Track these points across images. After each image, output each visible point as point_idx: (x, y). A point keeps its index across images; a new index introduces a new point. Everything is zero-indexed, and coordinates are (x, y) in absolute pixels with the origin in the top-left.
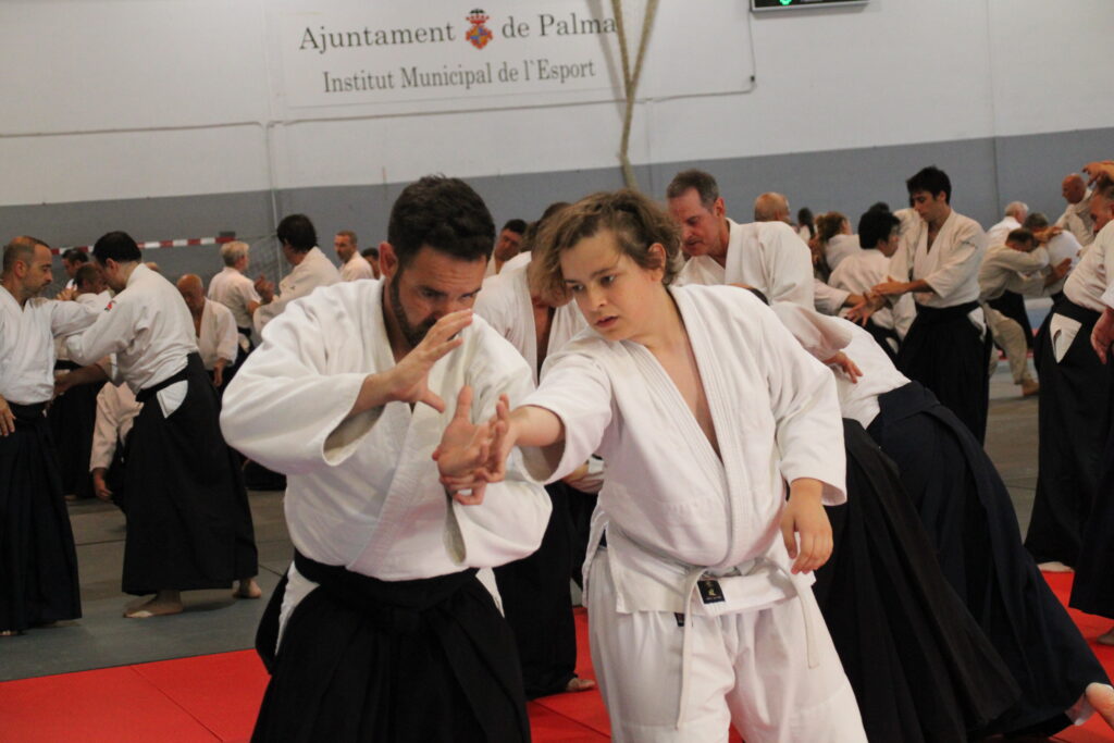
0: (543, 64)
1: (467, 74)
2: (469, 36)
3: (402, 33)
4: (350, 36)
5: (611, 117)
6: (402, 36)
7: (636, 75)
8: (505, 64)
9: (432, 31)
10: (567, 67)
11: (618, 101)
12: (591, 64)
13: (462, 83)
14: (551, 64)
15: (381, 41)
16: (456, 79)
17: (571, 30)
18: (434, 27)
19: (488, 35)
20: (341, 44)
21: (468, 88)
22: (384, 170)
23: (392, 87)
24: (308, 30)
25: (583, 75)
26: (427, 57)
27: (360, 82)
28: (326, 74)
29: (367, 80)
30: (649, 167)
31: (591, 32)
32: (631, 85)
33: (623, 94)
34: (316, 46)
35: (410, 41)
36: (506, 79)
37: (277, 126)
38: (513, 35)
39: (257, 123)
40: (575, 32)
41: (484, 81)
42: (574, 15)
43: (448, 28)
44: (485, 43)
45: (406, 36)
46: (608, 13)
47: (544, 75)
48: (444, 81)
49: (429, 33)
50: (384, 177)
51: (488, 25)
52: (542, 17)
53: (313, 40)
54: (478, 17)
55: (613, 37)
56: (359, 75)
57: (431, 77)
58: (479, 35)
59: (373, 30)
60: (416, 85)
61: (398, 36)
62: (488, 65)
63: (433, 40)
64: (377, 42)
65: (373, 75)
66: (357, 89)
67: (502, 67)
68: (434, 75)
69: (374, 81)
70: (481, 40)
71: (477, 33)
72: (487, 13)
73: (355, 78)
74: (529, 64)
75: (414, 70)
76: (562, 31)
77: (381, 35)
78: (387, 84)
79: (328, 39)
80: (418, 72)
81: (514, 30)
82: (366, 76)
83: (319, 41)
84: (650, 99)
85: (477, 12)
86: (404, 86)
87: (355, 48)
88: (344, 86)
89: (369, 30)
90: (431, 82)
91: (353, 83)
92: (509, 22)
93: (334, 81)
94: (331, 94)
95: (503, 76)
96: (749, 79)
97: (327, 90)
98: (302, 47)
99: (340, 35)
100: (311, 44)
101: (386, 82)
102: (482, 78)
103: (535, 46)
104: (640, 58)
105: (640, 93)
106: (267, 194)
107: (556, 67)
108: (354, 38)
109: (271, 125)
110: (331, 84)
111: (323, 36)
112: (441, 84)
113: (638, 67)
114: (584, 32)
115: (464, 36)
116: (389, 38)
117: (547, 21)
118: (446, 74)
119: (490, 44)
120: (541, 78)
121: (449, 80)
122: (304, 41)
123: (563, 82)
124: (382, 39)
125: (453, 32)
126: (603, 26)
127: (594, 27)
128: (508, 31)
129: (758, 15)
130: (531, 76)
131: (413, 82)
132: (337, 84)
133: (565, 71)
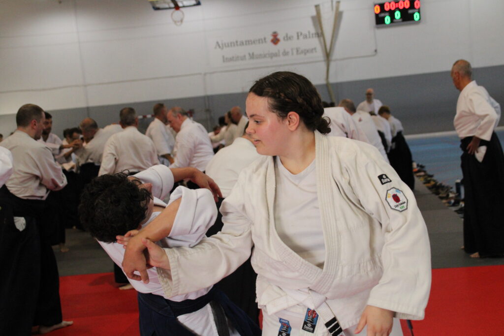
0: (298, 49)
1: (271, 54)
2: (272, 41)
4: (231, 43)
5: (323, 66)
6: (249, 42)
8: (284, 50)
9: (259, 40)
10: (306, 50)
11: (324, 61)
12: (315, 49)
14: (301, 49)
16: (268, 56)
17: (308, 36)
19: (278, 40)
20: (228, 46)
21: (272, 59)
23: (245, 59)
24: (217, 43)
25: (313, 52)
26: (257, 49)
27: (234, 59)
28: (223, 57)
29: (237, 58)
30: (337, 84)
31: (315, 37)
32: (328, 55)
33: (326, 58)
34: (219, 47)
35: (252, 44)
37: (208, 75)
38: (287, 40)
39: (200, 74)
42: (309, 32)
43: (264, 38)
44: (277, 43)
45: (250, 42)
46: (320, 32)
47: (299, 52)
51: (280, 37)
52: (298, 33)
53: (219, 45)
54: (275, 35)
55: (322, 39)
56: (235, 56)
58: (275, 41)
59: (239, 41)
61: (247, 43)
63: (259, 43)
64: (240, 45)
65: (239, 56)
66: (234, 61)
68: (260, 55)
69: (239, 58)
72: (278, 32)
73: (233, 57)
74: (293, 50)
75: (253, 54)
76: (305, 37)
77: (242, 42)
79: (224, 45)
81: (288, 38)
83: (221, 45)
84: (336, 60)
85: (275, 33)
86: (250, 59)
87: (233, 48)
88: (229, 60)
90: (259, 57)
91: (232, 59)
92: (286, 35)
95: (284, 54)
96: (374, 51)
97: (224, 61)
98: (216, 48)
99: (228, 43)
101: (243, 58)
102: (276, 55)
103: (295, 43)
104: (331, 45)
106: (204, 97)
107: (303, 50)
109: (205, 74)
110: (225, 60)
111: (222, 45)
112: (262, 57)
113: (331, 49)
114: (313, 37)
115: (270, 41)
116: (244, 43)
117: (299, 34)
118: (264, 54)
119: (279, 44)
120: (297, 54)
121: (265, 56)
122: (216, 46)
123: (305, 55)
124: (242, 44)
125: (267, 40)
126: (320, 34)
127: (317, 35)
128: (286, 38)
129: (378, 28)
130: (294, 53)
131: (253, 58)
132: (227, 60)
133: (306, 52)
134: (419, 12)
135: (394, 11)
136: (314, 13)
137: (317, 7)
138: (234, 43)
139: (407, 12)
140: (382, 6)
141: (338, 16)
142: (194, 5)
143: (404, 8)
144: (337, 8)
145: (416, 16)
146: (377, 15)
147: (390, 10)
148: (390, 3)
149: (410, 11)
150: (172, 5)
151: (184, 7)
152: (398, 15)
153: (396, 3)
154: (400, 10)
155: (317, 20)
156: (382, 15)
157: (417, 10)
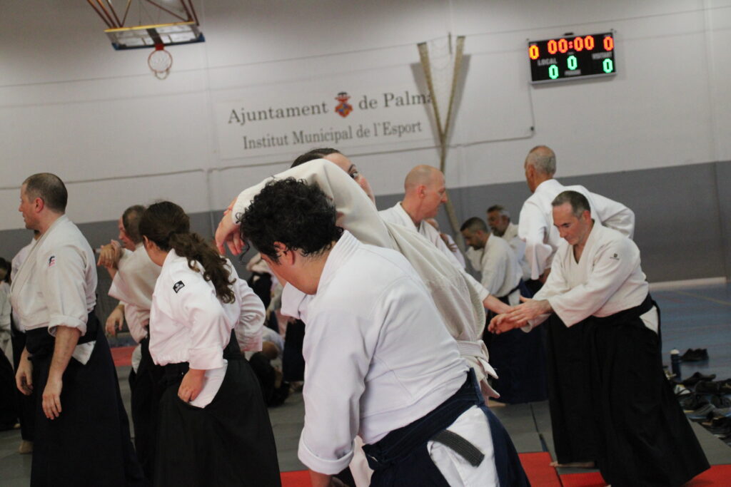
0: (387, 125)
1: (336, 133)
2: (338, 109)
3: (293, 110)
4: (260, 113)
5: (432, 158)
6: (293, 112)
7: (446, 130)
8: (361, 126)
9: (313, 107)
10: (402, 126)
11: (436, 147)
12: (419, 124)
13: (332, 139)
14: (392, 124)
15: (280, 115)
16: (329, 137)
17: (405, 101)
18: (314, 104)
19: (349, 108)
20: (254, 119)
21: (337, 142)
23: (287, 143)
24: (234, 112)
25: (414, 131)
26: (310, 124)
27: (266, 142)
28: (245, 138)
29: (271, 141)
30: (460, 190)
31: (419, 103)
32: (442, 137)
33: (439, 144)
34: (238, 121)
35: (299, 114)
36: (362, 136)
37: (215, 172)
38: (366, 107)
39: (201, 170)
40: (408, 103)
41: (347, 138)
42: (407, 93)
43: (324, 105)
44: (347, 113)
45: (296, 112)
46: (427, 93)
47: (388, 132)
48: (320, 139)
49: (311, 109)
51: (350, 102)
52: (386, 95)
53: (236, 117)
54: (343, 98)
55: (431, 105)
56: (266, 137)
57: (312, 138)
58: (344, 109)
59: (274, 109)
60: (302, 142)
61: (291, 112)
62: (350, 128)
63: (313, 113)
64: (277, 116)
65: (275, 137)
66: (265, 146)
67: (359, 128)
68: (314, 135)
69: (275, 141)
70: (345, 111)
71: (342, 108)
72: (350, 93)
73: (264, 140)
74: (378, 127)
75: (301, 133)
76: (399, 103)
77: (280, 112)
79: (246, 116)
80: (304, 134)
81: (367, 104)
82: (270, 137)
83: (240, 117)
84: (459, 145)
85: (343, 94)
86: (295, 143)
87: (263, 121)
88: (256, 145)
89: (272, 108)
90: (312, 140)
91: (262, 142)
92: (363, 99)
93: (250, 142)
94: (248, 150)
95: (360, 134)
96: (530, 129)
97: (246, 148)
98: (230, 122)
99: (254, 113)
100: (235, 120)
101: (283, 141)
102: (346, 136)
103: (381, 114)
106: (208, 214)
107: (395, 126)
108: (263, 115)
109: (210, 171)
110: (248, 144)
111: (243, 114)
112: (319, 140)
113: (447, 126)
114: (414, 103)
115: (334, 109)
116: (285, 113)
117: (389, 97)
118: (322, 134)
119: (351, 114)
120: (385, 134)
121: (324, 138)
122: (231, 118)
123: (400, 136)
124: (281, 114)
125: (326, 108)
126: (427, 99)
127: (421, 100)
128: (363, 105)
129: (535, 86)
130: (378, 133)
131: (300, 141)
132: (252, 144)
133: (402, 130)
134: (612, 58)
135: (566, 56)
136: (416, 58)
137: (421, 46)
138: (265, 113)
139: (591, 57)
140: (542, 45)
141: (462, 64)
142: (192, 42)
143: (584, 49)
144: (460, 49)
145: (607, 65)
146: (533, 62)
147: (558, 52)
148: (557, 41)
149: (596, 56)
150: (150, 41)
151: (172, 44)
152: (572, 63)
153: (568, 40)
154: (577, 54)
155: (422, 71)
156: (544, 62)
157: (608, 54)
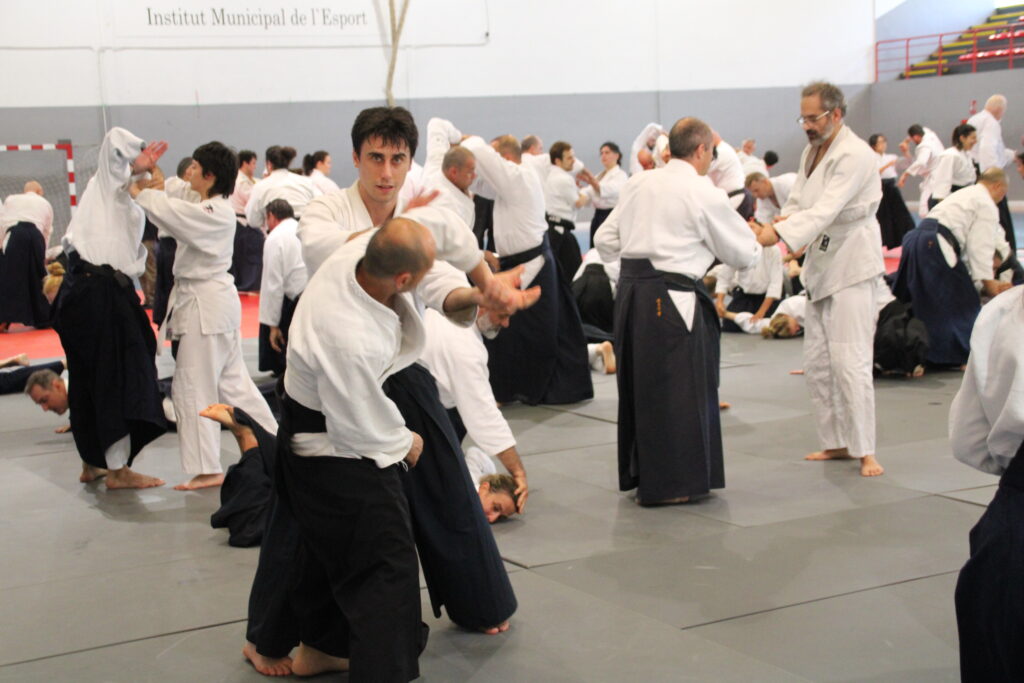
0: (326, 12)
1: (266, 16)
5: (378, 61)
7: (401, 26)
8: (296, 11)
10: (345, 16)
11: (385, 46)
12: (364, 15)
13: (261, 23)
14: (333, 12)
16: (257, 20)
21: (266, 28)
22: (197, 94)
23: (203, 24)
25: (358, 23)
27: (177, 18)
28: (149, 11)
29: (183, 17)
30: (408, 101)
32: (396, 34)
33: (389, 40)
36: (297, 23)
37: (107, 51)
39: (90, 48)
41: (279, 23)
47: (327, 21)
48: (247, 22)
50: (197, 99)
56: (177, 12)
57: (236, 18)
60: (224, 23)
62: (283, 11)
65: (189, 13)
66: (176, 24)
67: (294, 12)
68: (239, 16)
69: (189, 18)
73: (174, 15)
74: (315, 13)
75: (222, 11)
78: (200, 21)
80: (226, 13)
82: (182, 13)
84: (409, 46)
86: (214, 24)
88: (164, 20)
90: (236, 22)
93: (156, 16)
94: (153, 26)
95: (294, 20)
96: (484, 33)
97: (150, 23)
101: (199, 19)
102: (277, 21)
104: (404, 12)
105: (403, 40)
106: (99, 109)
107: (337, 15)
109: (103, 50)
110: (152, 18)
112: (244, 24)
113: (402, 19)
118: (248, 16)
120: (324, 23)
121: (250, 20)
123: (342, 27)
130: (316, 21)
131: (221, 21)
132: (159, 19)
133: (344, 19)
